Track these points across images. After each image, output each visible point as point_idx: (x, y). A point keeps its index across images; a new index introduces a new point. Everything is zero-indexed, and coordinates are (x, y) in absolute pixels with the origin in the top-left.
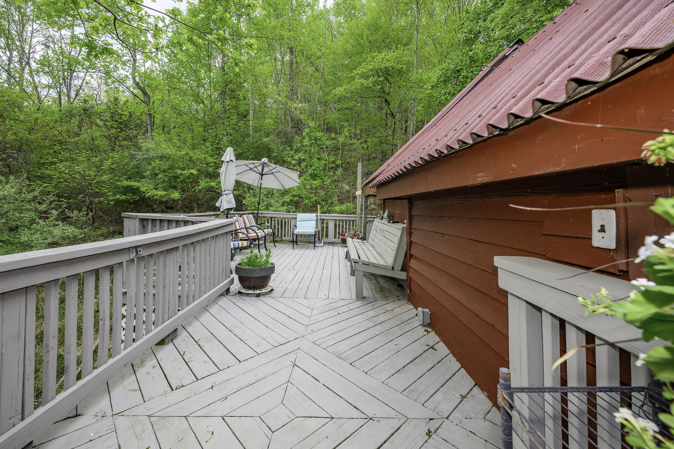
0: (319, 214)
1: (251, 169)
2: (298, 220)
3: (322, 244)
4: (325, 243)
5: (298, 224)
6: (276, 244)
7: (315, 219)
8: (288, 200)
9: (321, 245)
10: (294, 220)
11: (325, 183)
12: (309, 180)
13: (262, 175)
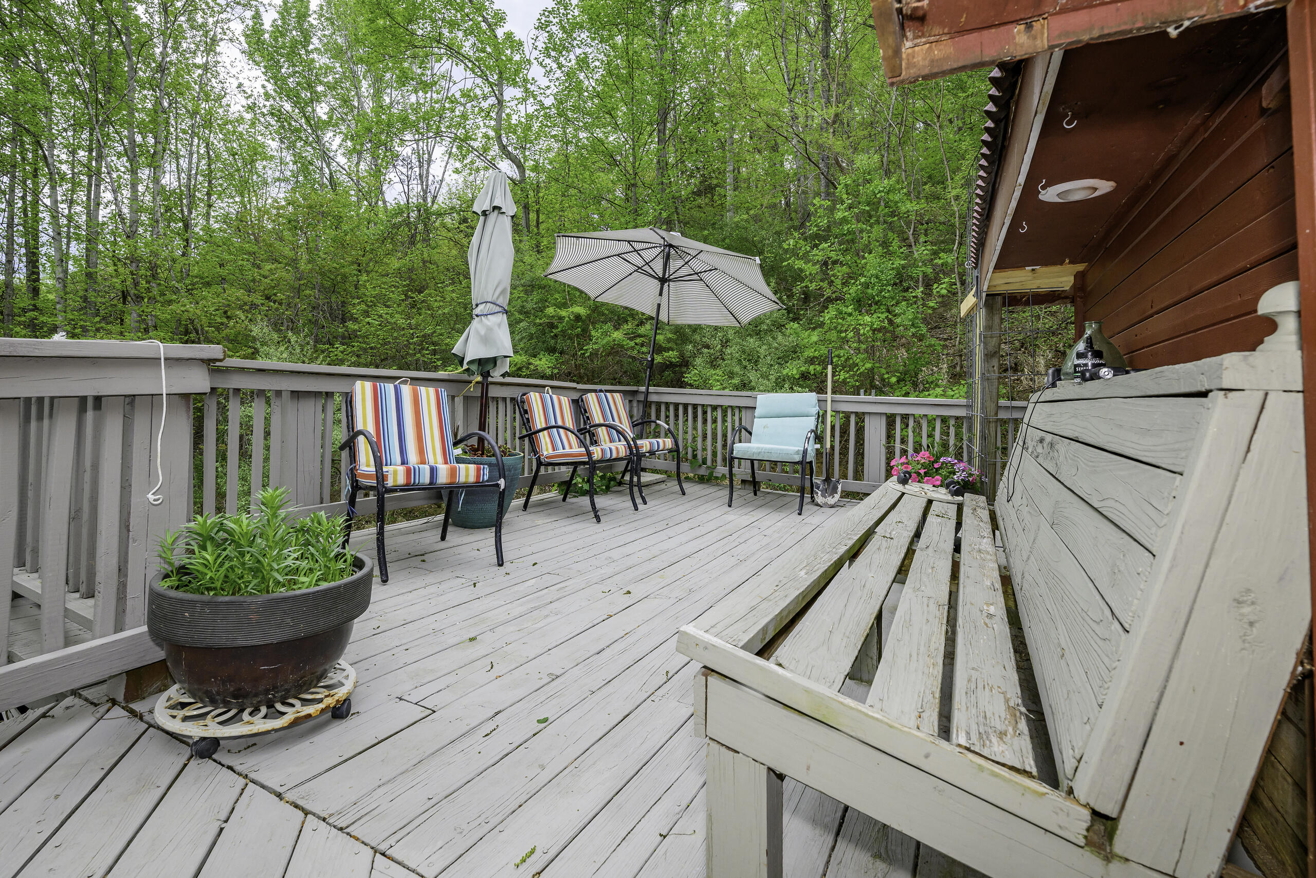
0: (829, 396)
1: (639, 269)
2: (757, 412)
3: (837, 496)
4: (847, 494)
5: (758, 425)
6: (685, 485)
7: (815, 410)
8: (795, 372)
9: (831, 501)
10: (749, 412)
11: (898, 320)
12: (850, 315)
13: (663, 280)
